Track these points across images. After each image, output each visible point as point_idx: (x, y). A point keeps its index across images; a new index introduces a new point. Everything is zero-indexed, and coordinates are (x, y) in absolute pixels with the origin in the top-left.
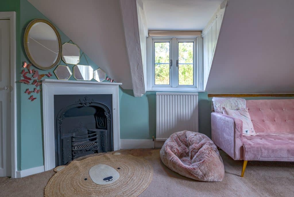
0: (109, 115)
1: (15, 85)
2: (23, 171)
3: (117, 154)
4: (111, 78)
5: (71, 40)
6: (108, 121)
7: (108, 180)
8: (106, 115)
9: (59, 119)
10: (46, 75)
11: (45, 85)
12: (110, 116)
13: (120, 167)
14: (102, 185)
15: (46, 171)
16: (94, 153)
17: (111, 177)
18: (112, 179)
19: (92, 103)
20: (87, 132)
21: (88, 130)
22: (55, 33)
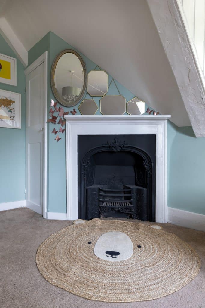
0: (150, 166)
1: (46, 124)
2: (50, 213)
3: (154, 228)
4: (155, 110)
5: (98, 66)
6: (148, 176)
7: (110, 256)
8: (146, 167)
9: (84, 164)
10: (71, 112)
11: (68, 124)
12: (152, 167)
13: (143, 246)
14: (98, 258)
15: (68, 220)
16: (128, 217)
17: (117, 254)
18: (117, 256)
19: (123, 146)
20: (122, 188)
21: (124, 186)
22: (80, 62)
